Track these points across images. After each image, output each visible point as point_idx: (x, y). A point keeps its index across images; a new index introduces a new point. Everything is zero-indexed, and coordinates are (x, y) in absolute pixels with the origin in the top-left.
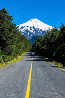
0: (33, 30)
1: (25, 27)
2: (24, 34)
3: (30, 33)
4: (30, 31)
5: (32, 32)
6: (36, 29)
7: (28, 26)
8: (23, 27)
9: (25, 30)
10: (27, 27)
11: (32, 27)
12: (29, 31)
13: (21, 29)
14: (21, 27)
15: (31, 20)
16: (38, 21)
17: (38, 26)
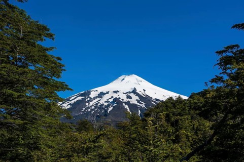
0: (137, 98)
1: (108, 93)
2: (110, 109)
3: (133, 107)
4: (129, 102)
7: (118, 91)
8: (101, 95)
9: (111, 100)
10: (116, 92)
12: (125, 101)
13: (98, 99)
14: (98, 93)
15: (121, 78)
16: (141, 81)
17: (144, 90)
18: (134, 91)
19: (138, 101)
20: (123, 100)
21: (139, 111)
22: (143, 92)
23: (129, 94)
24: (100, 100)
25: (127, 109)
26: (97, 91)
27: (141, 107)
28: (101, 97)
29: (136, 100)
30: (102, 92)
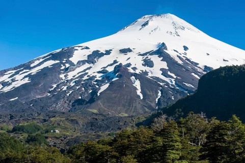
0: (164, 65)
1: (108, 52)
3: (149, 84)
4: (146, 73)
5: (158, 79)
6: (180, 62)
7: (129, 50)
8: (96, 55)
9: (111, 69)
10: (124, 51)
11: (152, 53)
12: (138, 72)
13: (87, 65)
14: (89, 52)
15: (141, 21)
16: (183, 28)
17: (186, 48)
18: (161, 51)
19: (164, 72)
20: (134, 69)
21: (160, 94)
22: (182, 51)
23: (150, 57)
24: (89, 68)
25: (136, 89)
26: (87, 48)
27: (167, 84)
28: (93, 63)
29: (161, 69)
30: (98, 51)
